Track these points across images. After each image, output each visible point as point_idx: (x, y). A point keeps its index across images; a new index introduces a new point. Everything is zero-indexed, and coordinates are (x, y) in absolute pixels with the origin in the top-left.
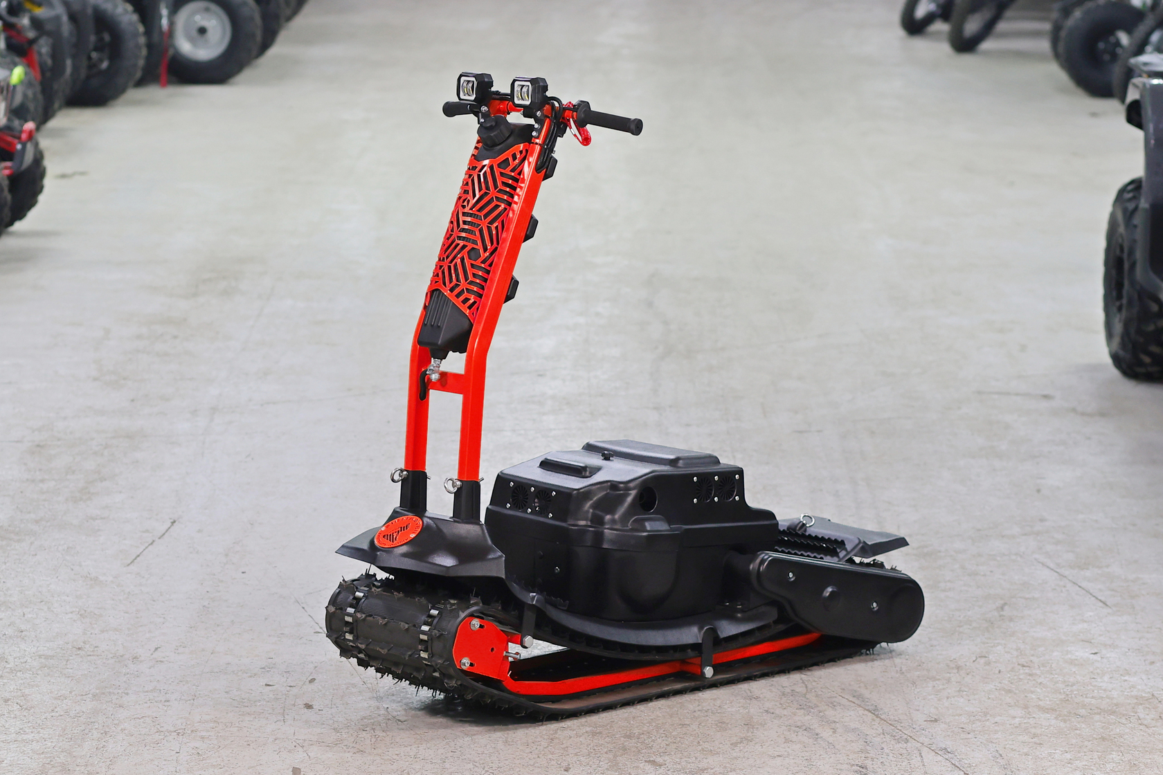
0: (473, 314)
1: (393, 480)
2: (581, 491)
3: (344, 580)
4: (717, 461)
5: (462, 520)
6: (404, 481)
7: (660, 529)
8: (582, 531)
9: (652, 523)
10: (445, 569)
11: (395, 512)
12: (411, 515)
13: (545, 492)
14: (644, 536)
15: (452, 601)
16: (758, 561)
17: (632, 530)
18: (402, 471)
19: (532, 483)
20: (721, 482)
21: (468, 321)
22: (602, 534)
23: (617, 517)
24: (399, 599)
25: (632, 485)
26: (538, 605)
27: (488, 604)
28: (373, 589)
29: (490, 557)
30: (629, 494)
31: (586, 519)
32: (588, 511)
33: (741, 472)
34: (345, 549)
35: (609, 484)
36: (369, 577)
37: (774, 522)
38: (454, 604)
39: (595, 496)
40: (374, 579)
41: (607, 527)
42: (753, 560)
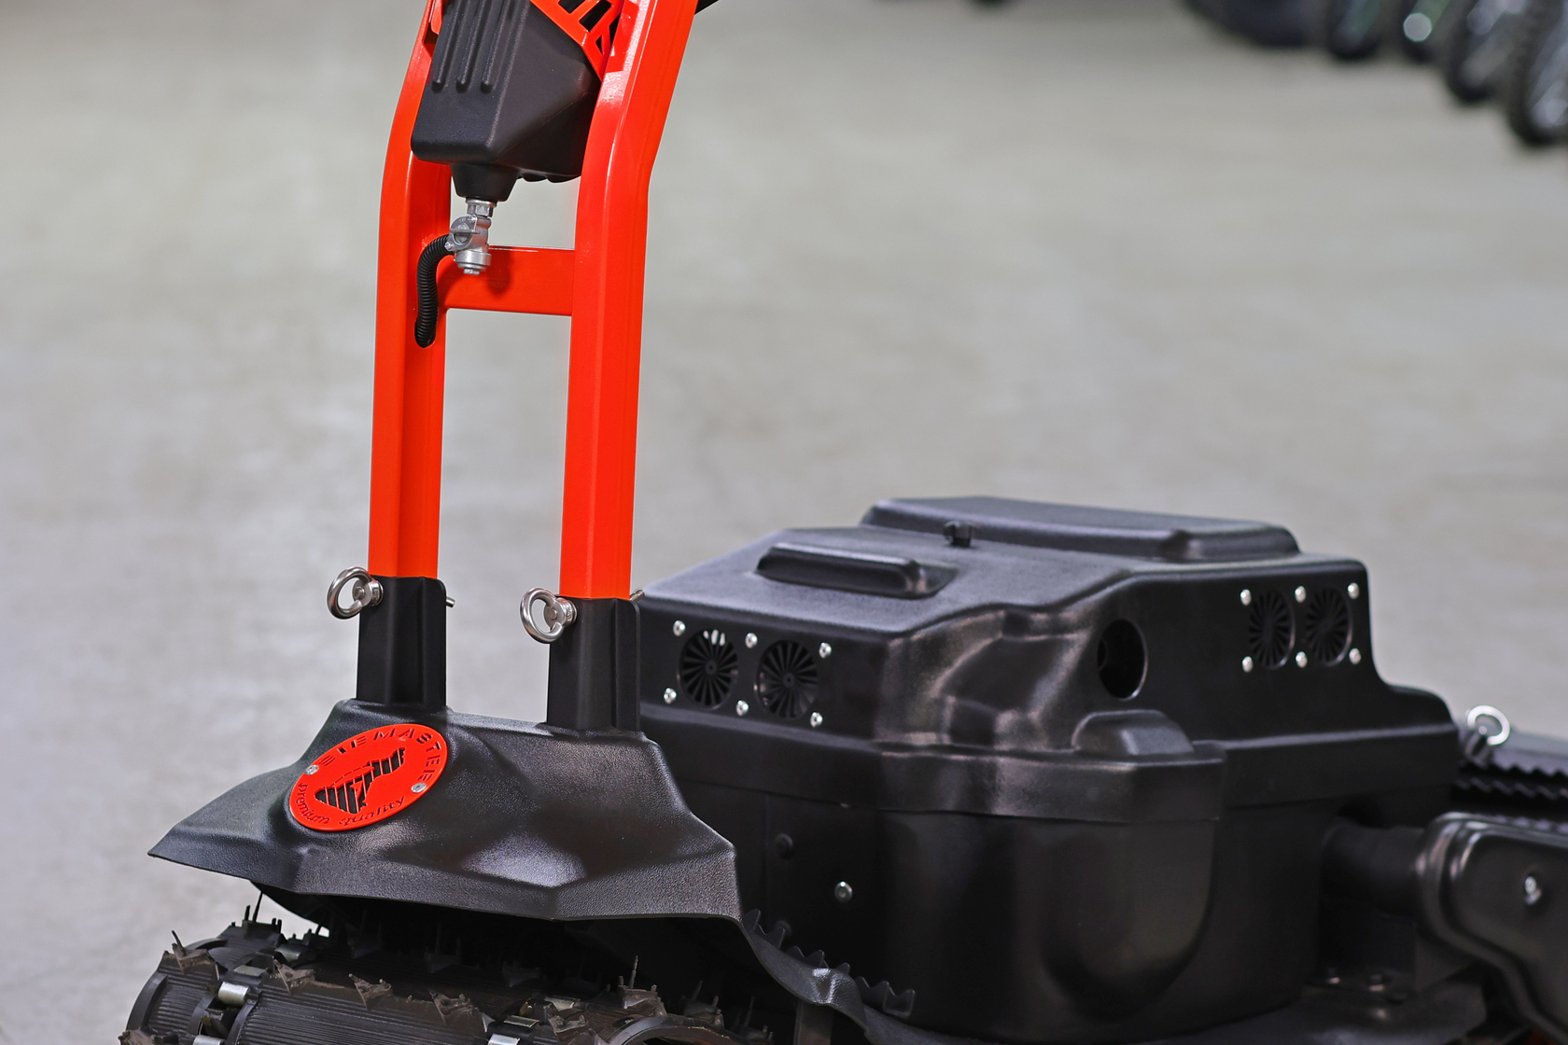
0: (599, 42)
1: (337, 612)
2: (916, 637)
3: (177, 946)
4: (1288, 545)
5: (582, 731)
6: (370, 615)
7: (1168, 750)
8: (927, 767)
9: (1144, 733)
10: (542, 896)
11: (337, 714)
12: (399, 723)
13: (795, 646)
14: (1119, 775)
15: (561, 1005)
16: (1439, 847)
17: (1084, 755)
18: (363, 578)
19: (749, 621)
20: (1312, 606)
21: (583, 67)
22: (992, 770)
23: (1035, 715)
24: (373, 1003)
25: (1070, 614)
26: (837, 1006)
27: (680, 1012)
28: (282, 972)
29: (688, 850)
30: (1069, 644)
31: (936, 728)
32: (940, 703)
33: (1361, 576)
34: (184, 844)
35: (1002, 614)
36: (256, 932)
37: (1445, 728)
38: (567, 1016)
39: (959, 652)
40: (273, 937)
41: (1005, 747)
42: (1424, 844)
